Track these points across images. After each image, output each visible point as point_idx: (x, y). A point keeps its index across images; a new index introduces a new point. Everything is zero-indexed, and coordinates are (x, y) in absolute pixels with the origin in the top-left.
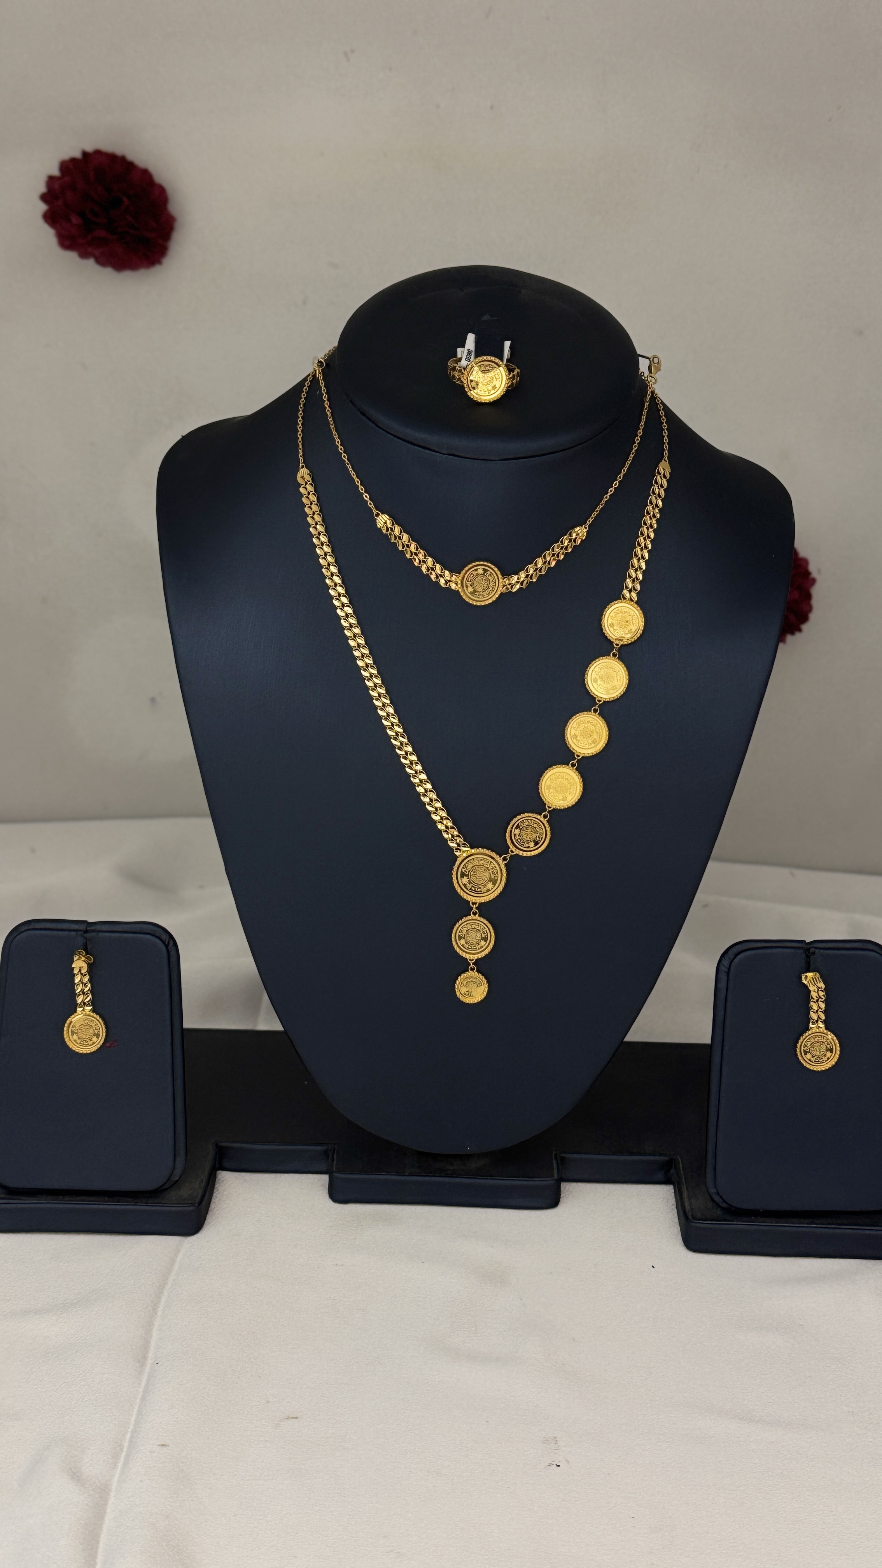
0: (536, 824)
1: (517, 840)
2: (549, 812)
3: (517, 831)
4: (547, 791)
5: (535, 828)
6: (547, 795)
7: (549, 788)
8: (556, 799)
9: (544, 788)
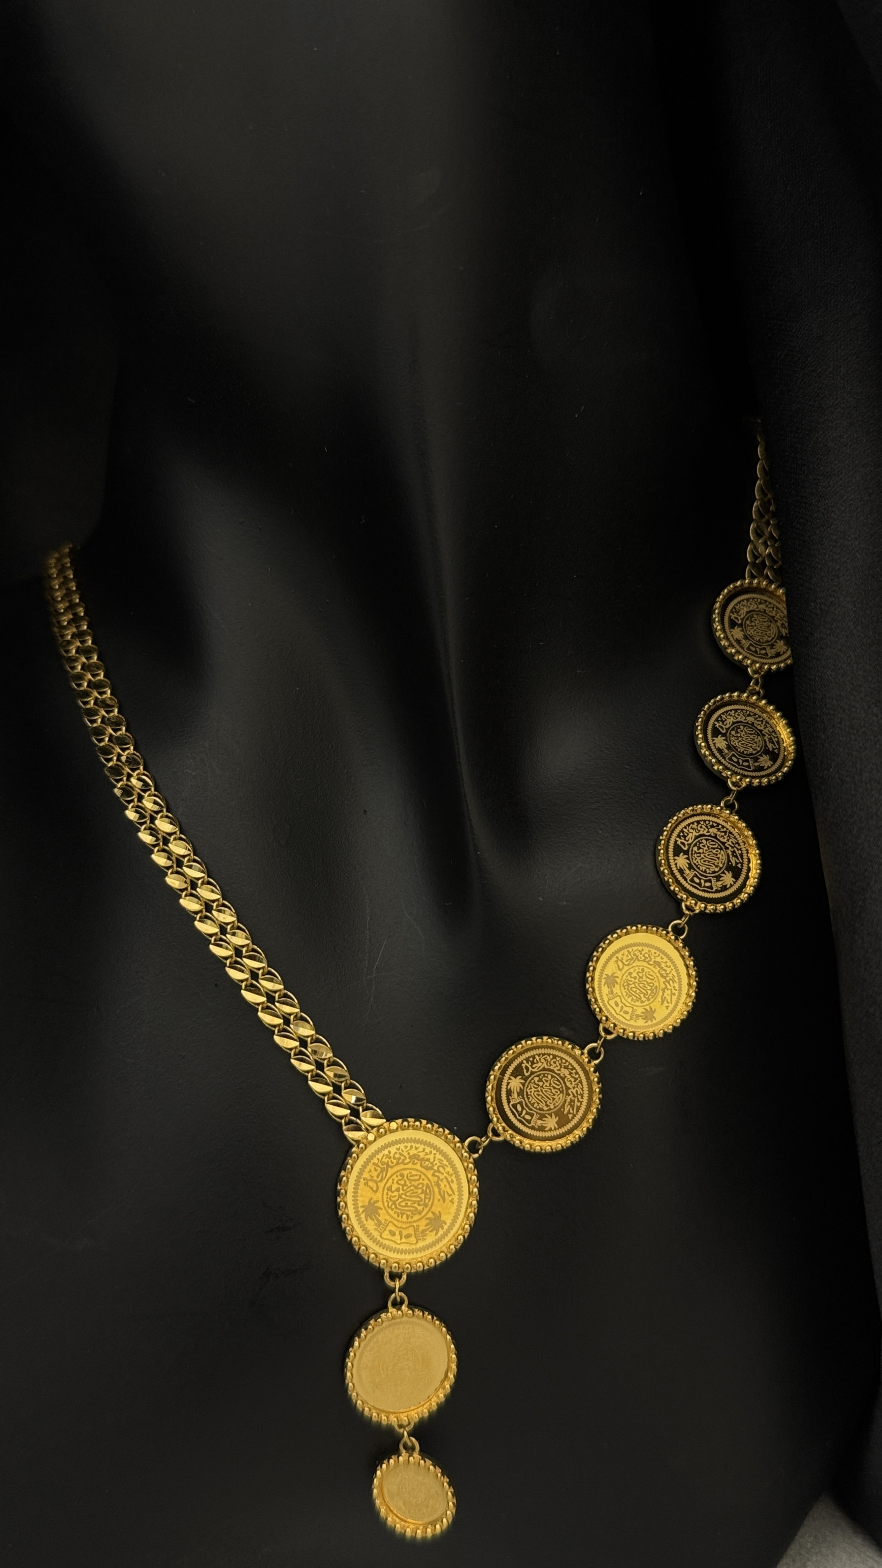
0: (566, 1067)
1: (515, 1106)
2: (606, 1043)
3: (516, 1084)
4: (605, 990)
5: (563, 1079)
6: (606, 999)
7: (611, 981)
8: (626, 1013)
9: (600, 982)
